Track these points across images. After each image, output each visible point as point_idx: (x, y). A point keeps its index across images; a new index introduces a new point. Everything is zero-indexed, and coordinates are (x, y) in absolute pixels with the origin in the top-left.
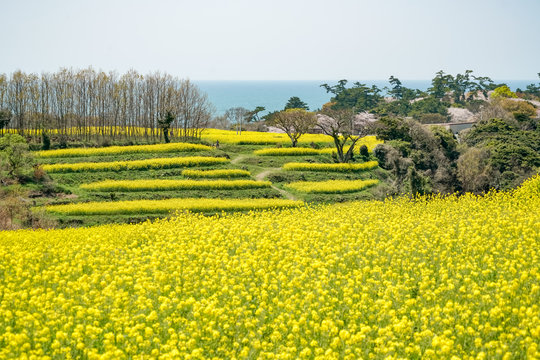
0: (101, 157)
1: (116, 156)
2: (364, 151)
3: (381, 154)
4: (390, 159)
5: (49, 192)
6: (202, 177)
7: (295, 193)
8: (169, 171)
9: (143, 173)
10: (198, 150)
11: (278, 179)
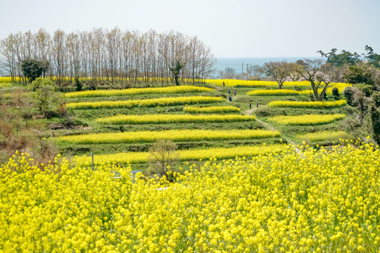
0: (120, 97)
1: (132, 96)
2: (336, 92)
3: (348, 94)
4: (356, 98)
5: (69, 125)
6: (199, 112)
7: (275, 125)
8: (173, 108)
9: (152, 109)
10: (201, 92)
11: (264, 114)
